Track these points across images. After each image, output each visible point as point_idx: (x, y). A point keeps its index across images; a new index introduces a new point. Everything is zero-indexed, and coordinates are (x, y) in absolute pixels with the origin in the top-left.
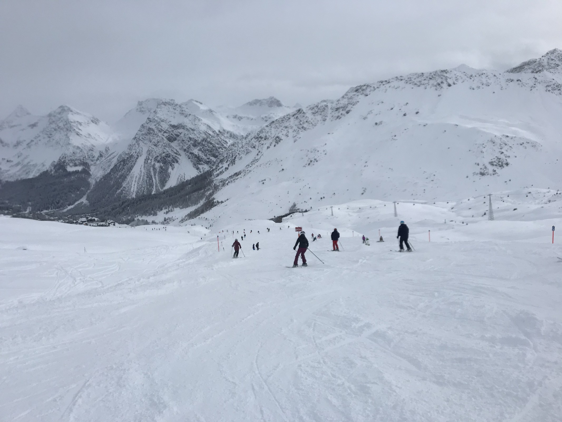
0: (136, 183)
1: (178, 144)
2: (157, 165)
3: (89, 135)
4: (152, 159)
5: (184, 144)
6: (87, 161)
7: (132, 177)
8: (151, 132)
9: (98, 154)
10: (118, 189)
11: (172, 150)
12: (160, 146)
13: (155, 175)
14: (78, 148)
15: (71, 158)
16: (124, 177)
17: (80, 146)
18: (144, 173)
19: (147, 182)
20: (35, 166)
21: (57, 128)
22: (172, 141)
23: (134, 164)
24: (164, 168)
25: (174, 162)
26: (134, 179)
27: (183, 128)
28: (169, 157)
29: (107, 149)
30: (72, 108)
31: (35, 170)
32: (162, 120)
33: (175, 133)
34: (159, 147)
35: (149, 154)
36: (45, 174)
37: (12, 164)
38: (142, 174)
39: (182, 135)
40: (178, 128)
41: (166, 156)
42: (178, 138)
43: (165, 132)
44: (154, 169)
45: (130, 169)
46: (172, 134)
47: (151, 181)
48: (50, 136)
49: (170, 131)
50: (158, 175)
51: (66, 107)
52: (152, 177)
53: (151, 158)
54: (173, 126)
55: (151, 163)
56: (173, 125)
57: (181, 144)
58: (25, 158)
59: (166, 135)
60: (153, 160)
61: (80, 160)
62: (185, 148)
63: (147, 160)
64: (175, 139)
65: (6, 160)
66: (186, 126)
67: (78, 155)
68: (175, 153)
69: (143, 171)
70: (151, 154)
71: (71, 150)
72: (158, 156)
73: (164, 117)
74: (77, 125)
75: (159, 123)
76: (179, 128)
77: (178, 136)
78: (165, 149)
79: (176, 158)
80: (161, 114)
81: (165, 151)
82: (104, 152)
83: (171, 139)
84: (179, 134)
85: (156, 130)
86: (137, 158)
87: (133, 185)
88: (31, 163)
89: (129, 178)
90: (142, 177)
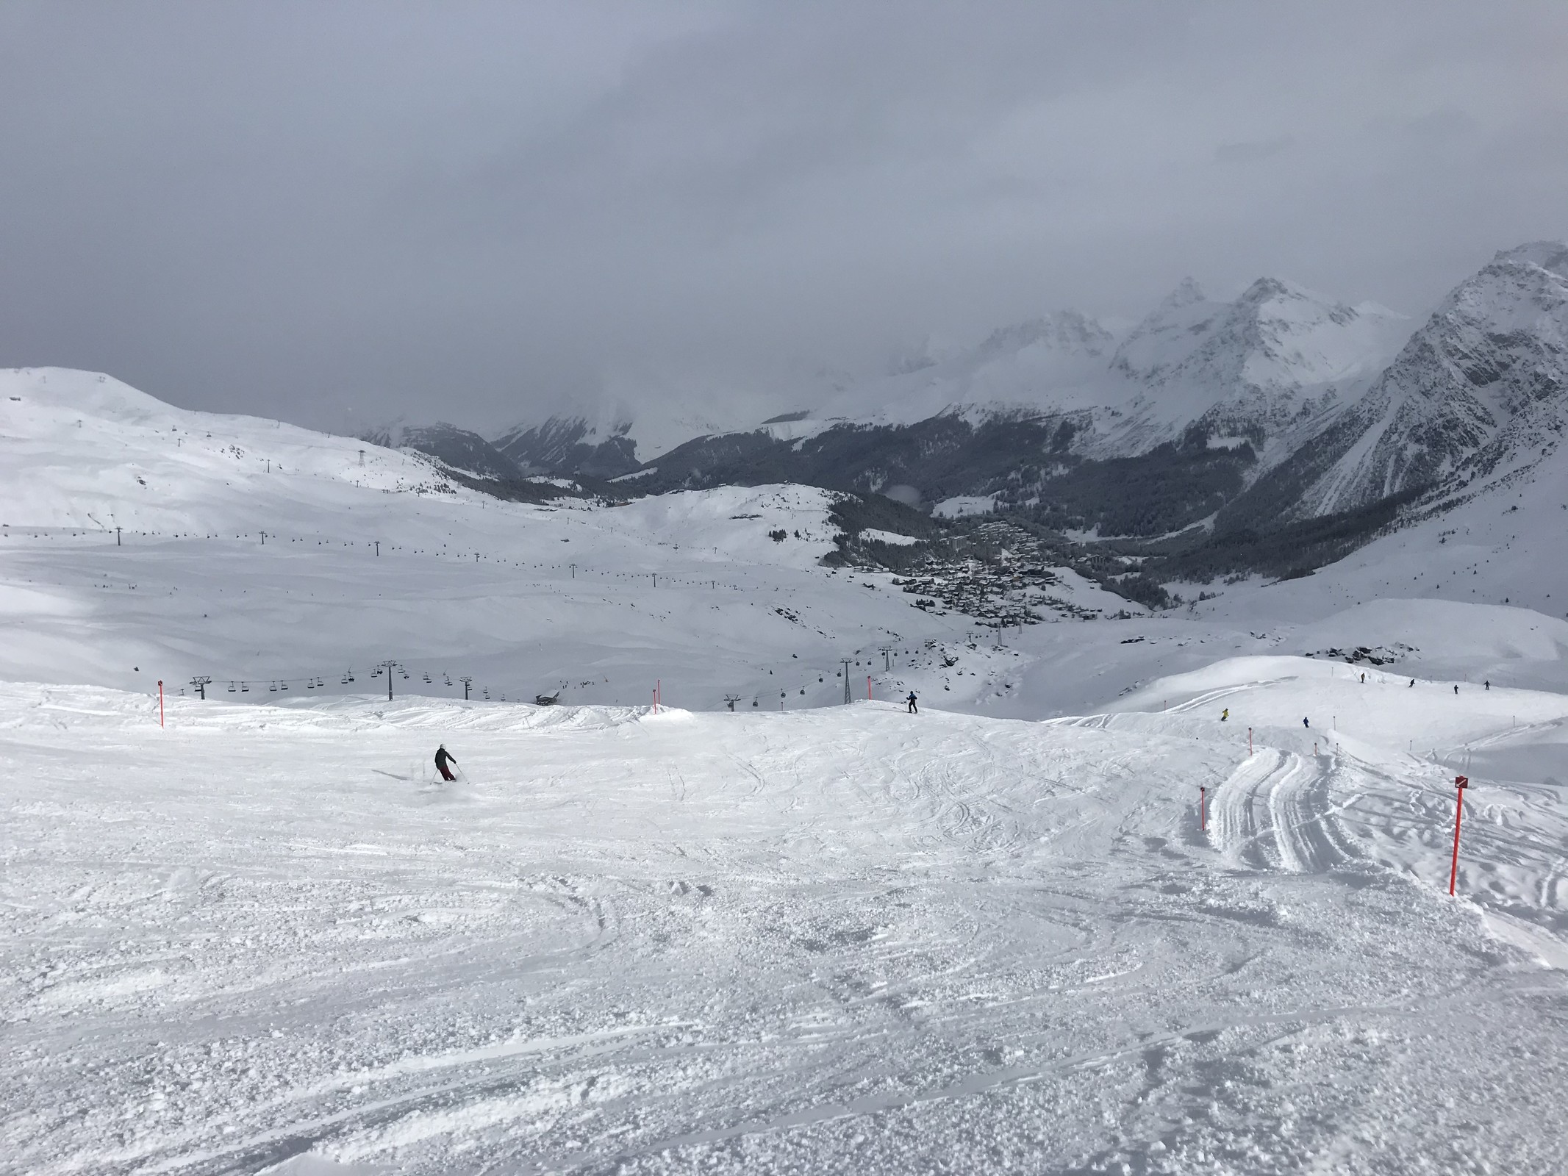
0: (1338, 493)
1: (1500, 391)
2: (1412, 449)
3: (1299, 355)
4: (1402, 433)
5: (1516, 390)
6: (1264, 426)
7: (1332, 477)
8: (1427, 354)
9: (1299, 409)
10: (1287, 504)
11: (1470, 409)
12: (1437, 396)
13: (1395, 476)
14: (1256, 389)
15: (1230, 414)
16: (1314, 475)
17: (1262, 385)
18: (1368, 468)
19: (1364, 491)
20: (1153, 428)
21: (1228, 337)
22: (1484, 383)
23: (1355, 442)
24: (1427, 458)
25: (1465, 444)
26: (1336, 483)
27: (1526, 345)
28: (1455, 427)
29: (1330, 395)
30: (1287, 284)
31: (1153, 437)
32: (1468, 320)
33: (1499, 358)
34: (1432, 398)
35: (1402, 417)
36: (1164, 450)
37: (1119, 420)
38: (1361, 473)
39: (1517, 366)
40: (1511, 345)
41: (1445, 427)
42: (1504, 374)
43: (1465, 356)
44: (1399, 459)
45: (1338, 455)
46: (1487, 362)
47: (1377, 492)
48: (1210, 357)
49: (1485, 351)
50: (1403, 479)
51: (1273, 280)
52: (1383, 482)
53: (1401, 428)
54: (1501, 340)
55: (1398, 441)
56: (1496, 334)
57: (1509, 392)
58: (1146, 409)
59: (1466, 363)
60: (1404, 436)
61: (1249, 421)
62: (1515, 403)
63: (1387, 434)
64: (1494, 377)
65: (1110, 411)
66: (1537, 338)
67: (1249, 408)
68: (1479, 418)
69: (1368, 462)
70: (1406, 419)
71: (1239, 392)
72: (1421, 426)
73: (1479, 313)
74: (1275, 329)
75: (1453, 331)
76: (1513, 343)
77: (1504, 366)
78: (1448, 404)
79: (1475, 432)
80: (1472, 302)
81: (1446, 410)
82: (1317, 403)
83: (1478, 377)
84: (1507, 361)
85: (1438, 351)
86: (1367, 427)
87: (1325, 500)
88: (1149, 423)
89: (1325, 478)
90: (1356, 480)
